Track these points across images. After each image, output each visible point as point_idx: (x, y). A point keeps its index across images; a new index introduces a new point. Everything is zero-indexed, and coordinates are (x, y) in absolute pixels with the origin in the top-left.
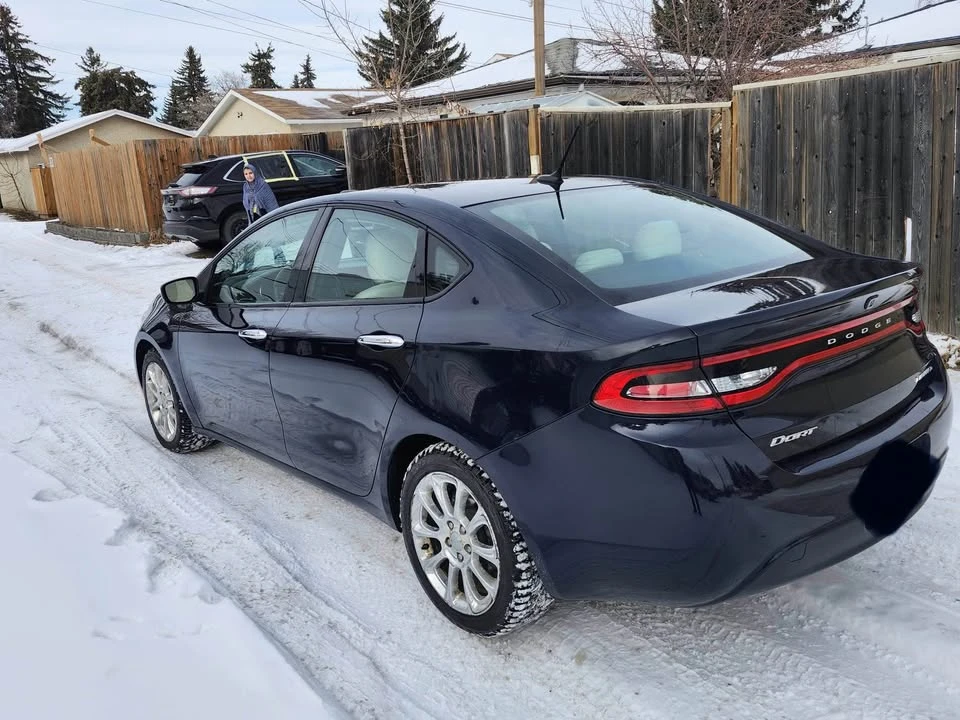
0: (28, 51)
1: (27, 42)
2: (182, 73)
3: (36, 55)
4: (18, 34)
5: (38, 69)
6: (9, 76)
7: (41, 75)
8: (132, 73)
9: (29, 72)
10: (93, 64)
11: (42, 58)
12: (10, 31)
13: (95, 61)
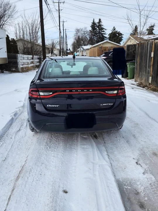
0: (102, 28)
1: (103, 26)
2: (133, 31)
3: (104, 29)
4: (101, 24)
5: (103, 31)
6: (98, 33)
7: (104, 33)
8: (120, 32)
9: (102, 32)
10: (114, 30)
11: (105, 29)
12: (100, 24)
13: (114, 29)
